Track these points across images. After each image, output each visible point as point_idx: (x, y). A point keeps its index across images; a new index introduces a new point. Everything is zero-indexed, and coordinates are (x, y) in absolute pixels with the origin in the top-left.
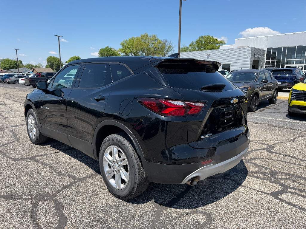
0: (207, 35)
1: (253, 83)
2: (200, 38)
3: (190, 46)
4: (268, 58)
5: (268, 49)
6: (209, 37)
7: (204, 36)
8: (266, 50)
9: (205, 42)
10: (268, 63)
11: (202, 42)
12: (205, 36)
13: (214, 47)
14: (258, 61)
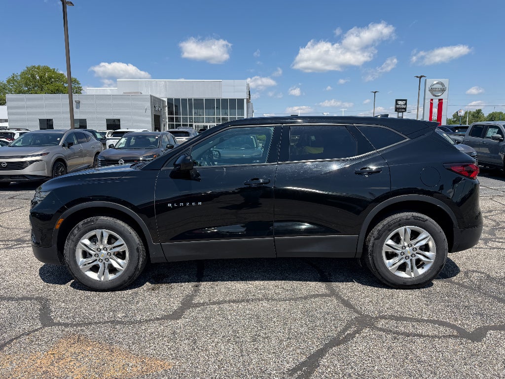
0: (42, 65)
1: (156, 150)
2: (29, 69)
3: (9, 82)
4: (170, 113)
5: (168, 99)
6: (46, 69)
7: (37, 66)
8: (166, 100)
9: (41, 77)
10: (171, 119)
11: (33, 77)
12: (39, 66)
13: (61, 88)
14: (159, 116)
